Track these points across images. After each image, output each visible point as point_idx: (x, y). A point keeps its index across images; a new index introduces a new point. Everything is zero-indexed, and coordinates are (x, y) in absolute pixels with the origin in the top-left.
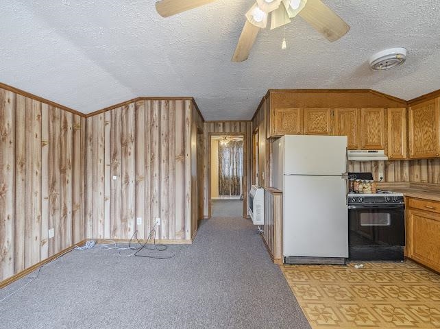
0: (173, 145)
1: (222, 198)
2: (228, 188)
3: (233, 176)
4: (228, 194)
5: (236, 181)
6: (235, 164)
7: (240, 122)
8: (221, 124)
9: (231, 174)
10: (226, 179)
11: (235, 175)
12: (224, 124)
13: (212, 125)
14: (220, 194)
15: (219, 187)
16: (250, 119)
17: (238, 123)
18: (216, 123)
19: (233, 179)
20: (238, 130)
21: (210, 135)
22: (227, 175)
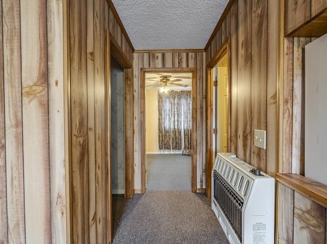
0: (16, 54)
1: (162, 153)
2: (168, 142)
3: (175, 129)
4: (168, 148)
5: (177, 134)
6: (176, 116)
7: (188, 51)
8: (160, 55)
9: (172, 127)
10: (166, 132)
11: (176, 127)
12: (163, 55)
13: (146, 56)
14: (160, 148)
15: (159, 141)
16: (203, 47)
17: (185, 54)
18: (151, 54)
19: (174, 132)
20: (184, 65)
21: (143, 71)
22: (167, 127)
